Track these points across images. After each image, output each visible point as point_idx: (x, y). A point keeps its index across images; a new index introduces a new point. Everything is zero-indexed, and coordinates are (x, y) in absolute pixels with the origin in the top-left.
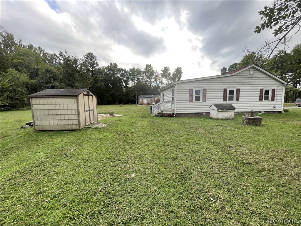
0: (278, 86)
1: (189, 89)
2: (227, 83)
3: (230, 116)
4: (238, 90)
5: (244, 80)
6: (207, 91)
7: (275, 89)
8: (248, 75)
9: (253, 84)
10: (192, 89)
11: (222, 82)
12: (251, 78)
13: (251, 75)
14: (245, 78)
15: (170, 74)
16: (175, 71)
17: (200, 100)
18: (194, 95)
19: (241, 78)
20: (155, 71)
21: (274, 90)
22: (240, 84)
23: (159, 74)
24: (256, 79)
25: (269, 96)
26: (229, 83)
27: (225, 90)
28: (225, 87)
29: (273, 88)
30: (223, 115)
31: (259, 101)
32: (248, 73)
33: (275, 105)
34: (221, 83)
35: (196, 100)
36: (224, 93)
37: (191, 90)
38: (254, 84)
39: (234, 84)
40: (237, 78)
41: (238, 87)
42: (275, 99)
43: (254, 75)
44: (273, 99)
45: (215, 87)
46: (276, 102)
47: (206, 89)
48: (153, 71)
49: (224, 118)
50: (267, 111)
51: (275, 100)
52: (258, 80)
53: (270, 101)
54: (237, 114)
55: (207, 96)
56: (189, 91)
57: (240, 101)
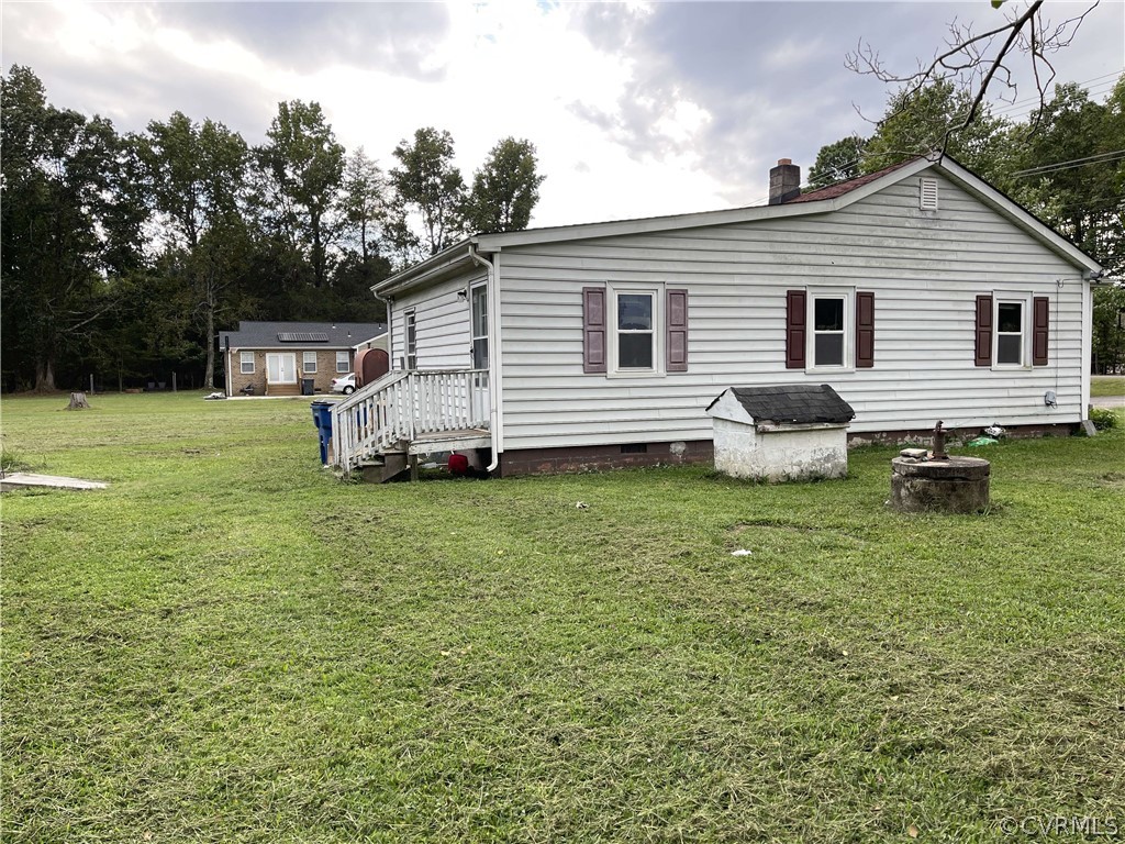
0: (1058, 283)
1: (579, 288)
2: (803, 259)
3: (827, 459)
4: (866, 302)
5: (894, 243)
6: (691, 302)
7: (1045, 301)
8: (915, 213)
9: (941, 267)
10: (602, 292)
11: (778, 247)
12: (930, 234)
13: (929, 215)
14: (900, 232)
15: (454, 181)
16: (494, 165)
17: (649, 364)
18: (614, 332)
19: (879, 231)
20: (349, 155)
21: (1041, 305)
22: (874, 263)
23: (378, 176)
24: (954, 237)
25: (1020, 336)
26: (813, 259)
27: (795, 300)
28: (797, 283)
29: (1041, 290)
30: (788, 453)
31: (972, 365)
32: (914, 202)
33: (1052, 390)
34: (769, 258)
35: (625, 361)
36: (789, 321)
37: (594, 295)
38: (947, 266)
39: (844, 261)
40: (859, 230)
41: (865, 285)
42: (1051, 354)
43: (945, 215)
45: (737, 280)
46: (1052, 373)
47: (684, 294)
48: (337, 151)
49: (794, 471)
50: (1015, 427)
51: (1051, 363)
52: (963, 247)
53: (1027, 369)
54: (863, 447)
55: (691, 336)
56: (578, 300)
57: (876, 366)
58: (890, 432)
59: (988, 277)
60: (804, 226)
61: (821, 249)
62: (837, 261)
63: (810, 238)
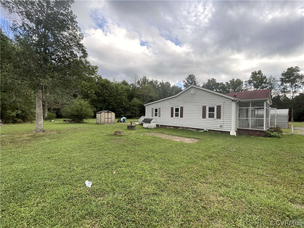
0: (224, 102)
2: (173, 103)
4: (182, 108)
5: (186, 99)
7: (220, 106)
8: (190, 94)
11: (170, 102)
12: (193, 97)
13: (193, 94)
14: (188, 98)
19: (184, 98)
21: (219, 108)
22: (183, 103)
24: (198, 97)
25: (214, 113)
27: (172, 109)
28: (172, 106)
29: (218, 104)
31: (202, 118)
32: (190, 93)
35: (155, 116)
37: (153, 109)
39: (178, 103)
40: (181, 98)
41: (182, 106)
42: (221, 117)
43: (196, 94)
44: (219, 117)
45: (165, 106)
46: (222, 121)
47: (160, 108)
50: (213, 130)
51: (221, 119)
52: (200, 98)
53: (215, 119)
54: (181, 129)
55: (161, 113)
56: (151, 109)
57: (183, 117)
58: (186, 127)
59: (205, 103)
60: (173, 99)
61: (176, 102)
62: (177, 103)
63: (174, 100)
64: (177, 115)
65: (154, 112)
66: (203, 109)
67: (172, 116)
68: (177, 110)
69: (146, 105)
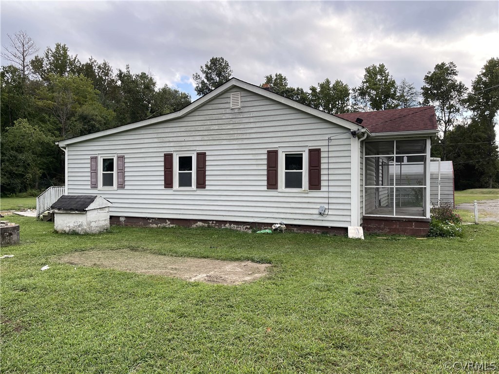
0: (329, 139)
1: (89, 157)
2: (171, 139)
3: (79, 226)
4: (202, 157)
5: (216, 127)
6: (126, 160)
7: (318, 151)
8: (228, 111)
9: (244, 136)
10: (96, 158)
11: (160, 135)
12: (237, 121)
13: (236, 111)
14: (220, 122)
15: (460, 88)
16: (484, 74)
17: (113, 185)
19: (208, 123)
21: (315, 155)
22: (206, 138)
24: (252, 120)
25: (302, 172)
26: (175, 139)
27: (168, 158)
28: (168, 150)
29: (314, 145)
31: (265, 188)
32: (227, 106)
33: (325, 205)
34: (156, 140)
35: (105, 184)
36: (165, 167)
37: (94, 159)
38: (248, 136)
39: (191, 139)
40: (198, 123)
41: (201, 149)
42: (323, 183)
43: (246, 110)
44: (315, 184)
45: (143, 151)
46: (326, 195)
47: (123, 157)
49: (67, 229)
50: (299, 226)
51: (323, 189)
52: (258, 125)
53: (305, 192)
54: (203, 226)
55: (126, 174)
56: (89, 161)
57: (207, 188)
58: (217, 221)
59: (274, 140)
60: (171, 125)
61: (179, 134)
62: (187, 139)
63: (174, 129)
64: (185, 181)
65: (101, 171)
66: (269, 159)
67: (168, 184)
68: (185, 163)
69: (68, 145)
